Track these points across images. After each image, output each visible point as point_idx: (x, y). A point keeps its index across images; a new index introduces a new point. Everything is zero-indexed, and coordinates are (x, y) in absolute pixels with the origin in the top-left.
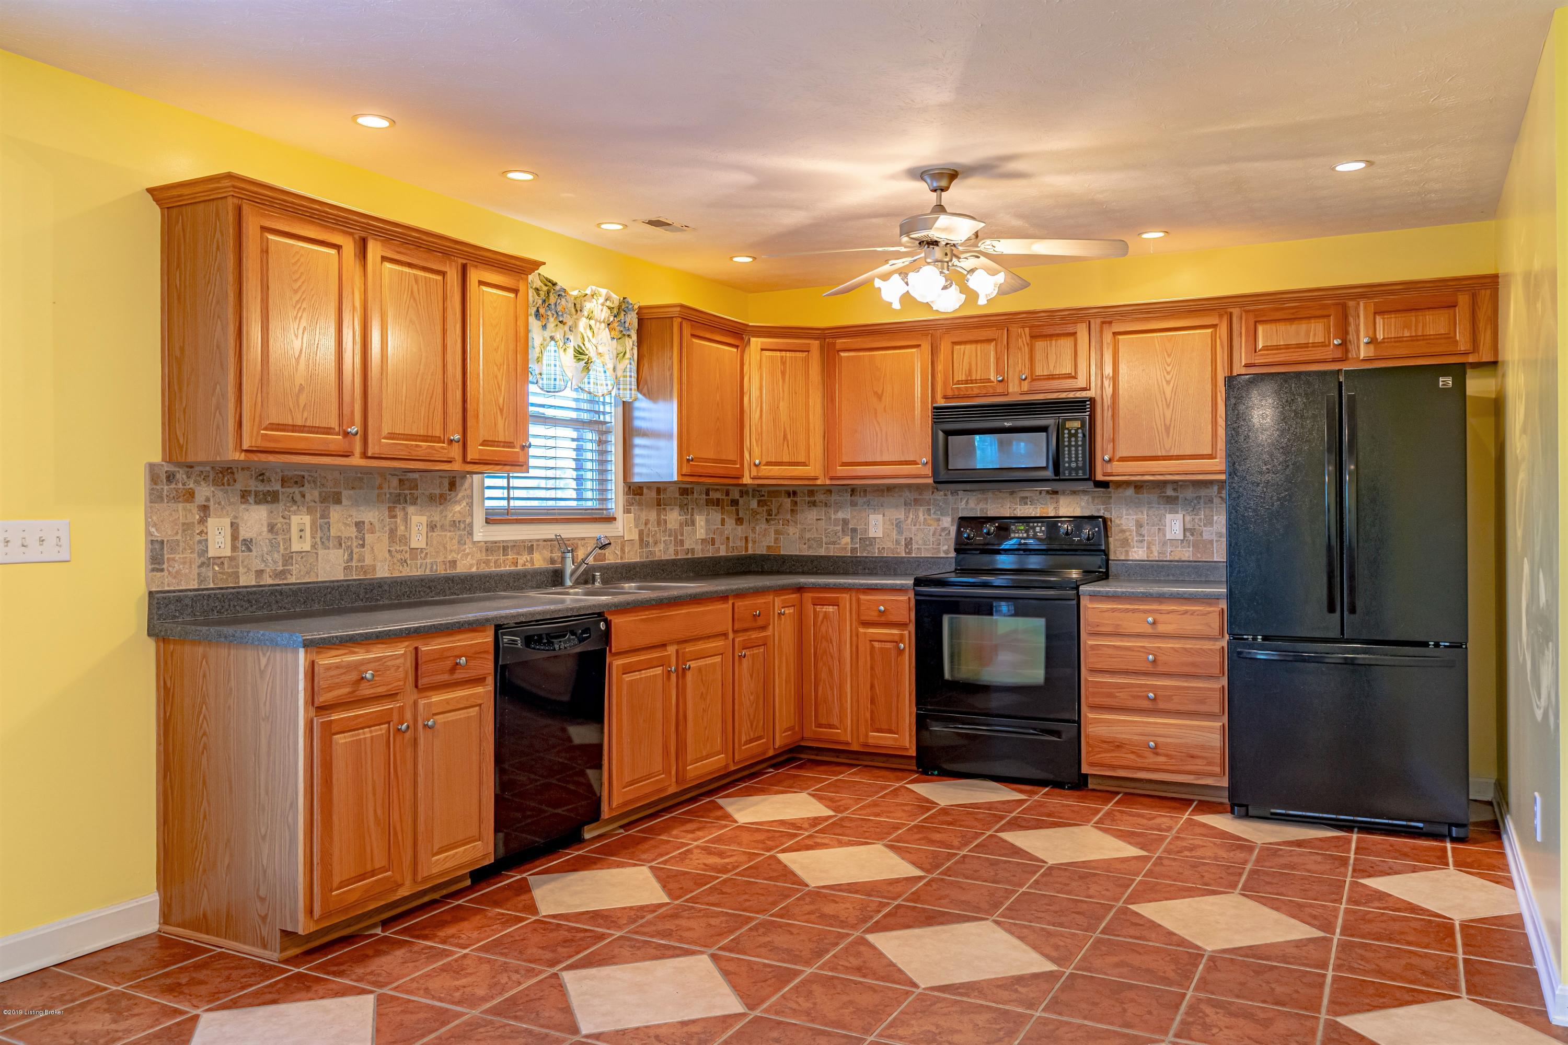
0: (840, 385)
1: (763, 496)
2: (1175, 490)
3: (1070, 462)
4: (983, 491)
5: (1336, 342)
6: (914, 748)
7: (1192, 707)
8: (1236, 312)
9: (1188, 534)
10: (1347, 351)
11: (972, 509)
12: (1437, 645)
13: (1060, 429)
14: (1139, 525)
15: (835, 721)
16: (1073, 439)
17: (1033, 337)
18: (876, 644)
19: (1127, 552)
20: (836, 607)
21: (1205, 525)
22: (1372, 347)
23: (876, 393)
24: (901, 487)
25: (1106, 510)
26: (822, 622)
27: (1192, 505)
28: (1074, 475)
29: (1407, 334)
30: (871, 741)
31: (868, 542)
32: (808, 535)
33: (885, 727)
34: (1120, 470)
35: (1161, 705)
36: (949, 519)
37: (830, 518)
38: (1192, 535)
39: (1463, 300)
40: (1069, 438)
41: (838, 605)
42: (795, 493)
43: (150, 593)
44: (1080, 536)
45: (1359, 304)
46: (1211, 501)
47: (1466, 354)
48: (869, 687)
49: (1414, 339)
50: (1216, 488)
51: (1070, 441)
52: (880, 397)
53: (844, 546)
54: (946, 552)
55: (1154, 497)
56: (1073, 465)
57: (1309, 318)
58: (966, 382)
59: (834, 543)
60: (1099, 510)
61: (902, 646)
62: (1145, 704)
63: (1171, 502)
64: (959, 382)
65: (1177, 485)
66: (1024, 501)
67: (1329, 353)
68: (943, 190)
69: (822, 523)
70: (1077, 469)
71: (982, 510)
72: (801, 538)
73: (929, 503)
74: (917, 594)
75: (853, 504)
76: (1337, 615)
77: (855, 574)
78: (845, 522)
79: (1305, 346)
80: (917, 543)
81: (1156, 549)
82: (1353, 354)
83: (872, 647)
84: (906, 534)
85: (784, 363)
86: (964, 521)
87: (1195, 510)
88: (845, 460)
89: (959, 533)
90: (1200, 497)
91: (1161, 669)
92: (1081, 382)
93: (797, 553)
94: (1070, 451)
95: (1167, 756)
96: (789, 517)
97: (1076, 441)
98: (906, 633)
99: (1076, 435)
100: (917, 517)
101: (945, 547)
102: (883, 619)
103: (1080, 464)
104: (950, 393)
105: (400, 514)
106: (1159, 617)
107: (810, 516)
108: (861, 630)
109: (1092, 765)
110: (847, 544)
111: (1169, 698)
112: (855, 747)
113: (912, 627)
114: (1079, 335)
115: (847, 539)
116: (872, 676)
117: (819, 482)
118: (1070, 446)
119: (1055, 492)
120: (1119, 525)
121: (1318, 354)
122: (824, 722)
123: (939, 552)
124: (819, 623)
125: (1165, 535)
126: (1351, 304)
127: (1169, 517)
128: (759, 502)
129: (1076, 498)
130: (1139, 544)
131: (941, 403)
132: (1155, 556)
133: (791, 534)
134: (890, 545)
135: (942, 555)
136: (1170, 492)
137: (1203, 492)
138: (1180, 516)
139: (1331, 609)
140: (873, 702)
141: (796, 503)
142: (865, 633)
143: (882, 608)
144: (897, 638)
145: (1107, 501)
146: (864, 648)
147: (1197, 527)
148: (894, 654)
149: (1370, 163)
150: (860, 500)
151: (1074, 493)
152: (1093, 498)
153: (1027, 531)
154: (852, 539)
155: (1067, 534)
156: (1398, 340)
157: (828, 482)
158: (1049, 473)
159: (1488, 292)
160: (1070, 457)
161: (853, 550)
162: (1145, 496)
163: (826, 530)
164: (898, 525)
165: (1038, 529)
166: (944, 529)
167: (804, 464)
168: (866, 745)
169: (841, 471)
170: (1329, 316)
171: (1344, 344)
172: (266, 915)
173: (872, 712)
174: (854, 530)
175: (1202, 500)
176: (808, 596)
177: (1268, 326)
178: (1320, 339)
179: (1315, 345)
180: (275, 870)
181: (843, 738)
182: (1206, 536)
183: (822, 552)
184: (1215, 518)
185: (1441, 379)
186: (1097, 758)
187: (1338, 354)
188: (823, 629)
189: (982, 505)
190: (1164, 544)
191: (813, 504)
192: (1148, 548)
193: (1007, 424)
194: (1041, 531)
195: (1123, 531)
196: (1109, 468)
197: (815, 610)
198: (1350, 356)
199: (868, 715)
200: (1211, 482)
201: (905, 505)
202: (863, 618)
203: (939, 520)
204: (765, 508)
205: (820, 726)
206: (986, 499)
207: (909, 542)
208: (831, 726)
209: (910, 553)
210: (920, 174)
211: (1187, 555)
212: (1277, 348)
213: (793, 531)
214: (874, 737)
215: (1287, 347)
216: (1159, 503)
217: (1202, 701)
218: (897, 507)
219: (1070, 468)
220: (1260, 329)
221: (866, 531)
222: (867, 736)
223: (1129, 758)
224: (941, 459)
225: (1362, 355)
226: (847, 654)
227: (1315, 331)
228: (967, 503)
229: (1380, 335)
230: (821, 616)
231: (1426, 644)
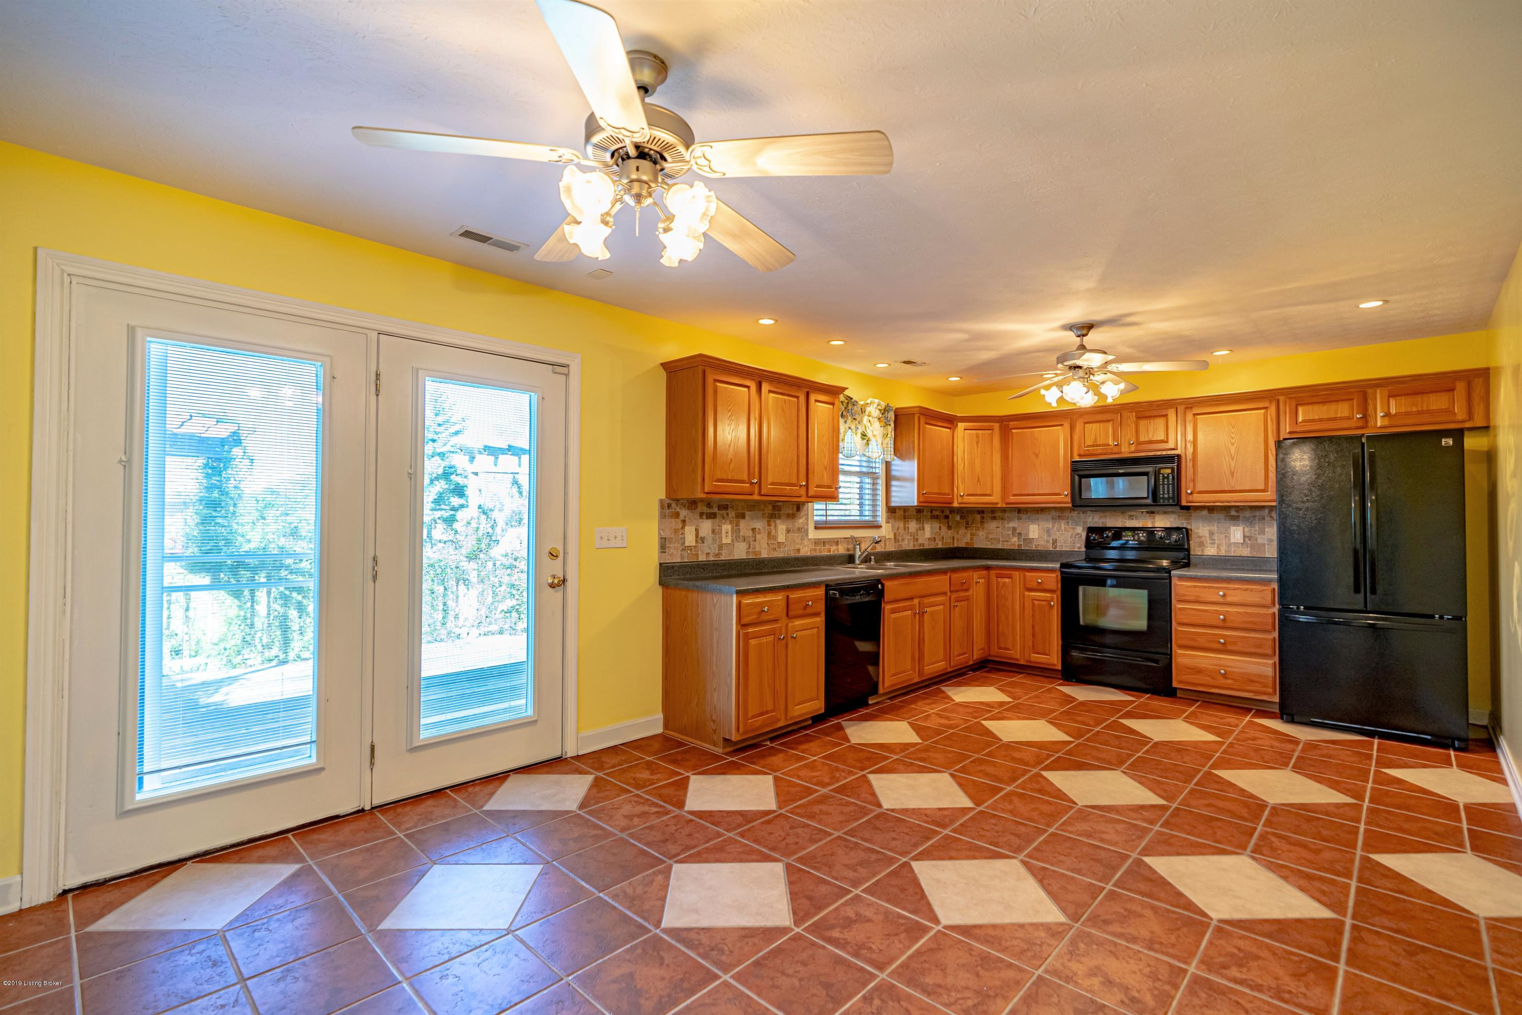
0: (1012, 449)
1: (964, 513)
2: (1237, 511)
3: (1164, 494)
4: (1103, 511)
5: (1358, 416)
6: (1060, 665)
7: (1253, 650)
8: (1282, 398)
9: (1247, 539)
10: (1367, 422)
11: (1096, 522)
12: (1441, 617)
13: (1157, 474)
14: (1211, 534)
15: (1010, 646)
16: (1166, 480)
17: (1138, 418)
18: (1036, 602)
19: (1203, 551)
20: (1010, 579)
21: (1259, 534)
22: (1386, 419)
23: (1035, 453)
24: (1050, 509)
25: (1188, 523)
26: (1002, 587)
27: (1249, 521)
28: (1166, 502)
29: (1414, 409)
30: (1032, 659)
31: (1029, 541)
32: (991, 536)
33: (1041, 651)
34: (1199, 499)
35: (1229, 647)
36: (1081, 528)
37: (1005, 527)
38: (1250, 540)
39: (1461, 386)
40: (1163, 479)
41: (1012, 578)
42: (983, 512)
43: (661, 564)
44: (1170, 540)
45: (1376, 391)
46: (1263, 518)
47: (1463, 422)
48: (1031, 626)
49: (1420, 413)
50: (1267, 511)
51: (1163, 481)
52: (1037, 456)
53: (1014, 543)
54: (1079, 548)
55: (1222, 516)
56: (1166, 496)
57: (1337, 401)
58: (1093, 446)
59: (1007, 541)
60: (1183, 524)
61: (1052, 603)
62: (1217, 646)
63: (1235, 519)
64: (1088, 446)
65: (1238, 508)
66: (1131, 517)
67: (1354, 423)
68: (1084, 336)
69: (1000, 529)
70: (1169, 498)
71: (1103, 523)
72: (987, 538)
73: (1067, 518)
74: (1062, 573)
75: (1019, 519)
76: (1362, 594)
77: (1020, 560)
78: (1014, 529)
79: (1335, 419)
80: (1060, 542)
81: (1223, 549)
82: (1371, 423)
83: (1033, 604)
84: (1053, 537)
85: (977, 437)
86: (1091, 530)
87: (1251, 524)
88: (1015, 492)
89: (1088, 537)
90: (1255, 516)
91: (1229, 624)
92: (1171, 445)
93: (984, 547)
94: (1163, 487)
95: (1233, 679)
96: (979, 525)
97: (1168, 481)
98: (1055, 596)
99: (1168, 478)
100: (1060, 526)
101: (1079, 545)
102: (1040, 587)
103: (1171, 495)
104: (1082, 453)
105: (773, 524)
106: (1228, 592)
107: (993, 525)
108: (1027, 593)
109: (1180, 682)
111: (1235, 643)
112: (1022, 662)
113: (1059, 593)
114: (1169, 416)
115: (1016, 539)
116: (1033, 621)
117: (999, 506)
118: (1163, 484)
119: (1153, 513)
120: (1197, 533)
121: (1345, 424)
122: (1003, 646)
123: (1074, 548)
124: (1000, 588)
125: (1230, 540)
126: (1369, 391)
127: (1233, 529)
128: (961, 517)
129: (1167, 516)
130: (1211, 545)
131: (1077, 459)
132: (1223, 553)
133: (980, 535)
134: (1043, 543)
135: (1077, 550)
136: (1233, 513)
137: (1258, 513)
138: (1241, 528)
139: (1357, 590)
140: (1034, 636)
141: (983, 517)
142: (1029, 595)
143: (1040, 581)
144: (1049, 599)
145: (1188, 518)
146: (1028, 604)
147: (1253, 535)
148: (1047, 608)
149: (1386, 301)
150: (1024, 516)
151: (1165, 513)
152: (1179, 517)
153: (1133, 536)
154: (1018, 539)
155: (1161, 538)
156: (1408, 414)
157: (1004, 506)
158: (1149, 501)
159: (1481, 380)
160: (1164, 491)
161: (1019, 545)
162: (1215, 515)
163: (1002, 533)
164: (1048, 531)
165: (1141, 535)
166: (1078, 534)
167: (989, 495)
168: (1029, 661)
169: (1012, 499)
170: (1352, 399)
171: (1365, 417)
172: (716, 729)
173: (1033, 642)
174: (1020, 534)
175: (1257, 519)
176: (993, 572)
177: (1306, 407)
178: (1346, 413)
179: (1341, 418)
180: (720, 706)
181: (1014, 657)
182: (1260, 541)
183: (1000, 546)
184: (1267, 530)
185: (1443, 440)
186: (1184, 678)
187: (1361, 424)
188: (1003, 592)
189: (1103, 520)
190: (1229, 545)
191: (994, 518)
192: (1218, 548)
193: (1120, 471)
194: (1143, 536)
195: (1200, 537)
196: (1191, 498)
197: (997, 582)
198: (1369, 425)
199: (1031, 644)
200: (1263, 507)
201: (1052, 519)
202: (1028, 586)
203: (1074, 528)
204: (965, 521)
205: (1000, 648)
206: (1106, 516)
207: (1055, 542)
208: (1007, 649)
209: (1055, 548)
210: (1070, 327)
211: (1246, 552)
212: (1313, 421)
213: (982, 534)
214: (1034, 657)
215: (1321, 420)
216: (1225, 520)
217: (1259, 646)
218: (1047, 520)
219: (1163, 498)
220: (1300, 409)
221: (1027, 534)
222: (1030, 655)
223: (1206, 680)
224: (1077, 492)
225: (1379, 424)
226: (1017, 607)
227: (1342, 410)
228: (1093, 518)
229: (1393, 411)
230: (1001, 584)
231: (1433, 617)
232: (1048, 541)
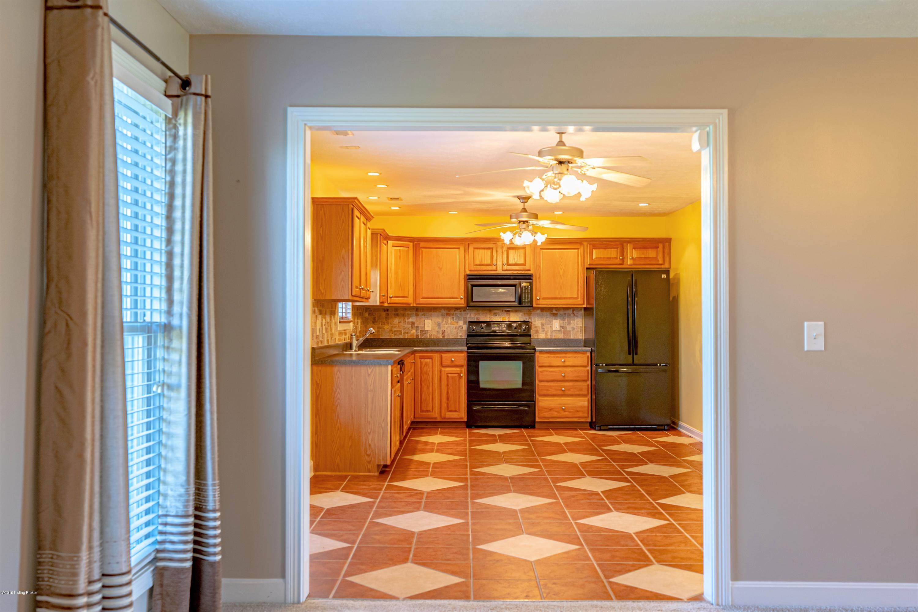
0: (422, 263)
1: (371, 311)
2: (556, 311)
3: (525, 299)
4: (477, 310)
5: (621, 258)
6: (466, 417)
7: (578, 393)
8: (585, 244)
9: (561, 328)
10: (623, 261)
11: (472, 318)
12: (660, 365)
13: (521, 286)
14: (543, 325)
15: (431, 409)
16: (526, 290)
17: (509, 248)
18: (450, 375)
19: (538, 336)
20: (431, 360)
21: (568, 325)
22: (632, 260)
23: (439, 268)
24: (442, 308)
25: (530, 318)
26: (424, 366)
27: (563, 317)
28: (527, 305)
29: (643, 256)
30: (447, 416)
31: (424, 332)
32: (394, 329)
33: (453, 409)
34: (543, 303)
35: (567, 393)
36: (463, 322)
37: (406, 322)
38: (563, 328)
39: (661, 246)
40: (525, 290)
41: (432, 359)
42: (388, 310)
44: (521, 329)
45: (627, 244)
46: (570, 315)
47: (661, 265)
48: (446, 393)
49: (645, 258)
50: (571, 310)
51: (525, 291)
52: (441, 269)
53: (413, 333)
54: (461, 336)
55: (548, 313)
56: (527, 300)
57: (611, 248)
58: (480, 265)
59: (407, 333)
60: (526, 319)
61: (462, 375)
62: (560, 393)
63: (555, 315)
64: (477, 265)
65: (557, 309)
66: (495, 314)
67: (618, 261)
68: (525, 202)
69: (402, 324)
70: (528, 302)
71: (477, 318)
72: (391, 330)
73: (453, 315)
74: (468, 353)
75: (417, 315)
76: (632, 355)
78: (413, 323)
79: (610, 258)
80: (447, 332)
81: (549, 334)
82: (625, 263)
83: (448, 376)
84: (443, 329)
85: (400, 252)
86: (470, 323)
87: (564, 319)
88: (424, 295)
89: (469, 327)
90: (566, 314)
91: (566, 379)
92: (527, 267)
93: (389, 338)
94: (525, 295)
95: (568, 412)
96: (384, 321)
97: (528, 291)
98: (463, 369)
99: (528, 288)
100: (448, 321)
101: (461, 334)
102: (453, 364)
103: (529, 300)
104: (473, 269)
106: (567, 359)
107: (396, 320)
108: (443, 369)
109: (540, 418)
110: (414, 333)
111: (569, 390)
112: (439, 419)
113: (465, 367)
114: (527, 248)
115: (414, 331)
116: (447, 388)
117: (411, 305)
118: (525, 293)
119: (509, 311)
120: (534, 325)
121: (615, 262)
122: (425, 409)
123: (458, 336)
124: (423, 366)
125: (552, 328)
126: (625, 244)
127: (554, 321)
128: (369, 314)
129: (518, 314)
130: (542, 332)
131: (468, 273)
132: (549, 337)
133: (386, 329)
134: (435, 333)
135: (459, 337)
136: (554, 312)
137: (567, 312)
138: (558, 321)
139: (630, 354)
140: (448, 399)
141: (388, 314)
142: (445, 370)
143: (453, 359)
144: (459, 372)
145: (529, 314)
146: (444, 377)
147: (564, 325)
148: (457, 378)
150: (420, 314)
151: (516, 311)
152: (524, 314)
153: (499, 327)
154: (416, 331)
155: (516, 328)
156: (640, 259)
157: (415, 305)
158: (516, 304)
159: (668, 244)
160: (525, 297)
161: (417, 336)
162: (545, 313)
163: (403, 327)
164: (439, 325)
165: (503, 326)
166: (460, 326)
167: (405, 297)
168: (445, 418)
169: (422, 300)
170: (618, 248)
171: (623, 260)
172: (371, 461)
173: (447, 404)
174: (417, 327)
175: (566, 315)
176: (417, 355)
177: (597, 250)
178: (615, 256)
179: (613, 258)
180: (375, 444)
181: (434, 416)
182: (568, 329)
183: (401, 337)
184: (571, 322)
185: (663, 275)
186: (541, 415)
187: (621, 262)
188: (425, 369)
189: (477, 316)
190: (552, 332)
191: (397, 315)
192: (546, 334)
193: (499, 283)
194: (505, 327)
195: (536, 327)
196: (539, 302)
197: (420, 361)
198: (624, 263)
199: (446, 405)
200: (569, 308)
201: (442, 315)
202: (444, 364)
203: (458, 323)
204: (372, 317)
205: (423, 411)
206: (479, 314)
207: (444, 332)
208: (428, 411)
209: (444, 337)
210: (519, 198)
211: (561, 336)
212: (600, 258)
213: (387, 327)
214: (448, 414)
215: (604, 258)
216: (550, 316)
217: (581, 390)
218: (438, 316)
219: (525, 302)
220: (594, 251)
221: (424, 327)
222: (445, 414)
223: (555, 414)
224: (469, 296)
225: (629, 263)
226: (436, 380)
227: (613, 253)
228: (470, 315)
229: (635, 256)
230: (424, 364)
231: (656, 365)
232: (438, 332)
